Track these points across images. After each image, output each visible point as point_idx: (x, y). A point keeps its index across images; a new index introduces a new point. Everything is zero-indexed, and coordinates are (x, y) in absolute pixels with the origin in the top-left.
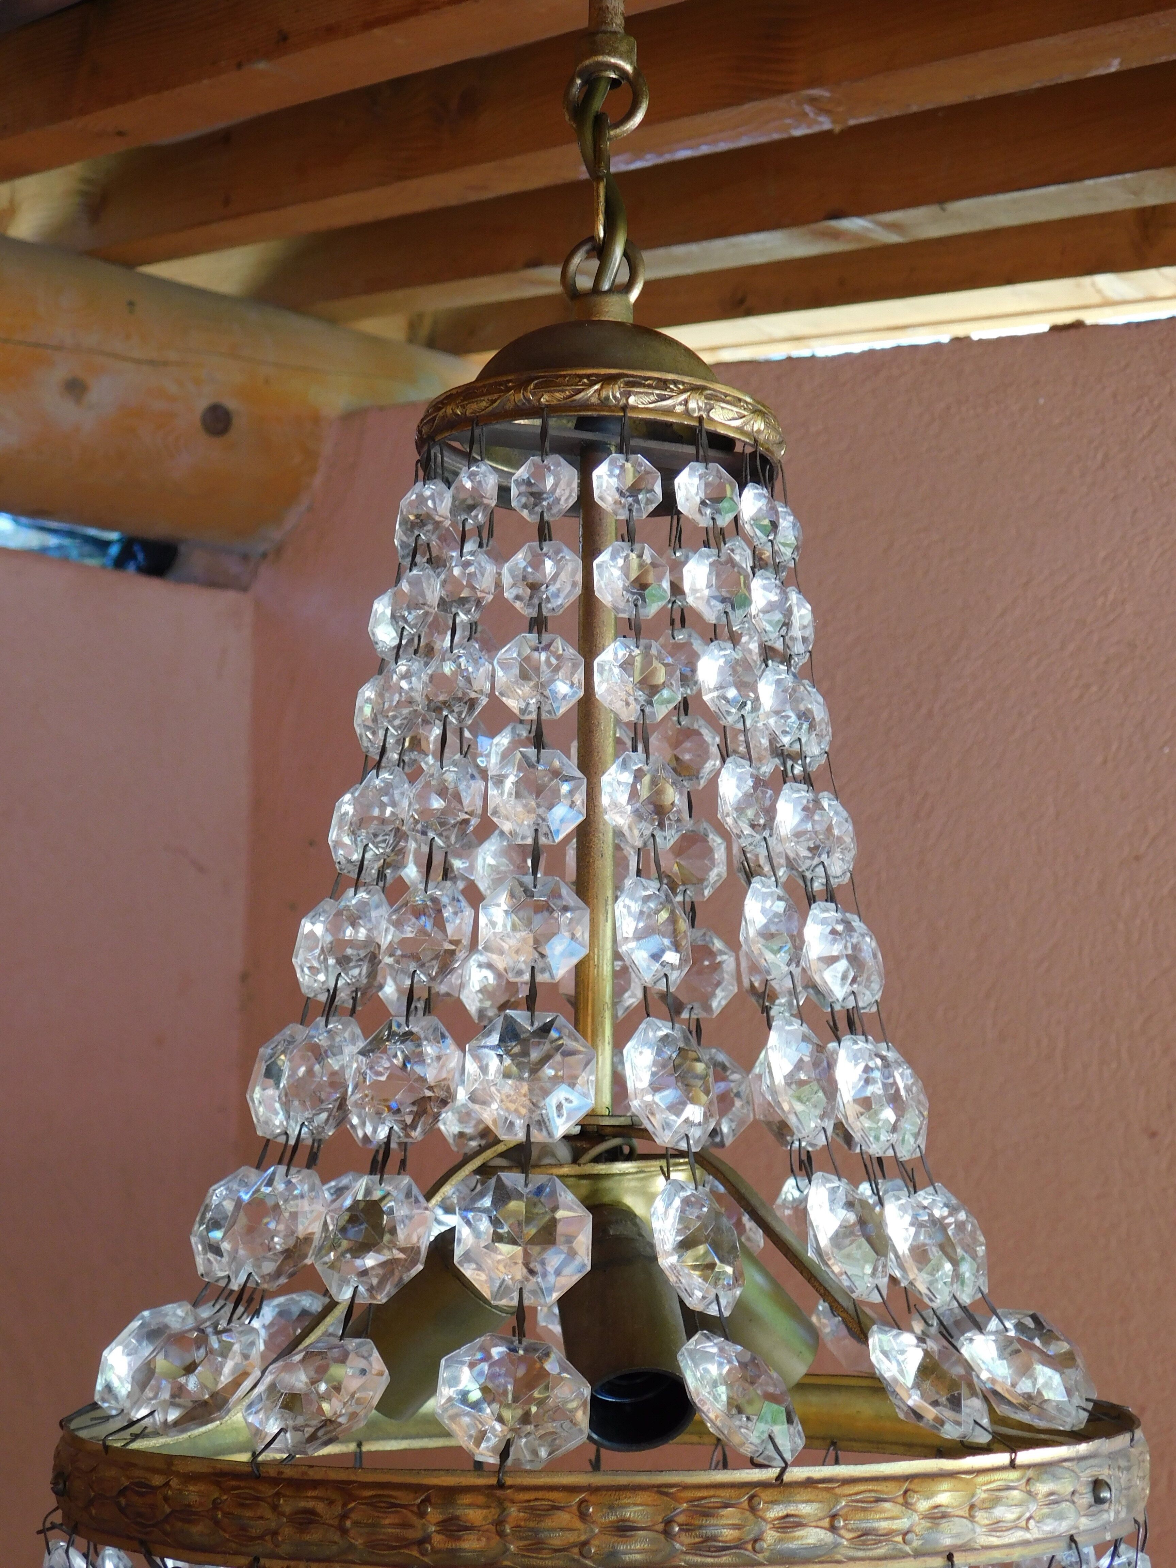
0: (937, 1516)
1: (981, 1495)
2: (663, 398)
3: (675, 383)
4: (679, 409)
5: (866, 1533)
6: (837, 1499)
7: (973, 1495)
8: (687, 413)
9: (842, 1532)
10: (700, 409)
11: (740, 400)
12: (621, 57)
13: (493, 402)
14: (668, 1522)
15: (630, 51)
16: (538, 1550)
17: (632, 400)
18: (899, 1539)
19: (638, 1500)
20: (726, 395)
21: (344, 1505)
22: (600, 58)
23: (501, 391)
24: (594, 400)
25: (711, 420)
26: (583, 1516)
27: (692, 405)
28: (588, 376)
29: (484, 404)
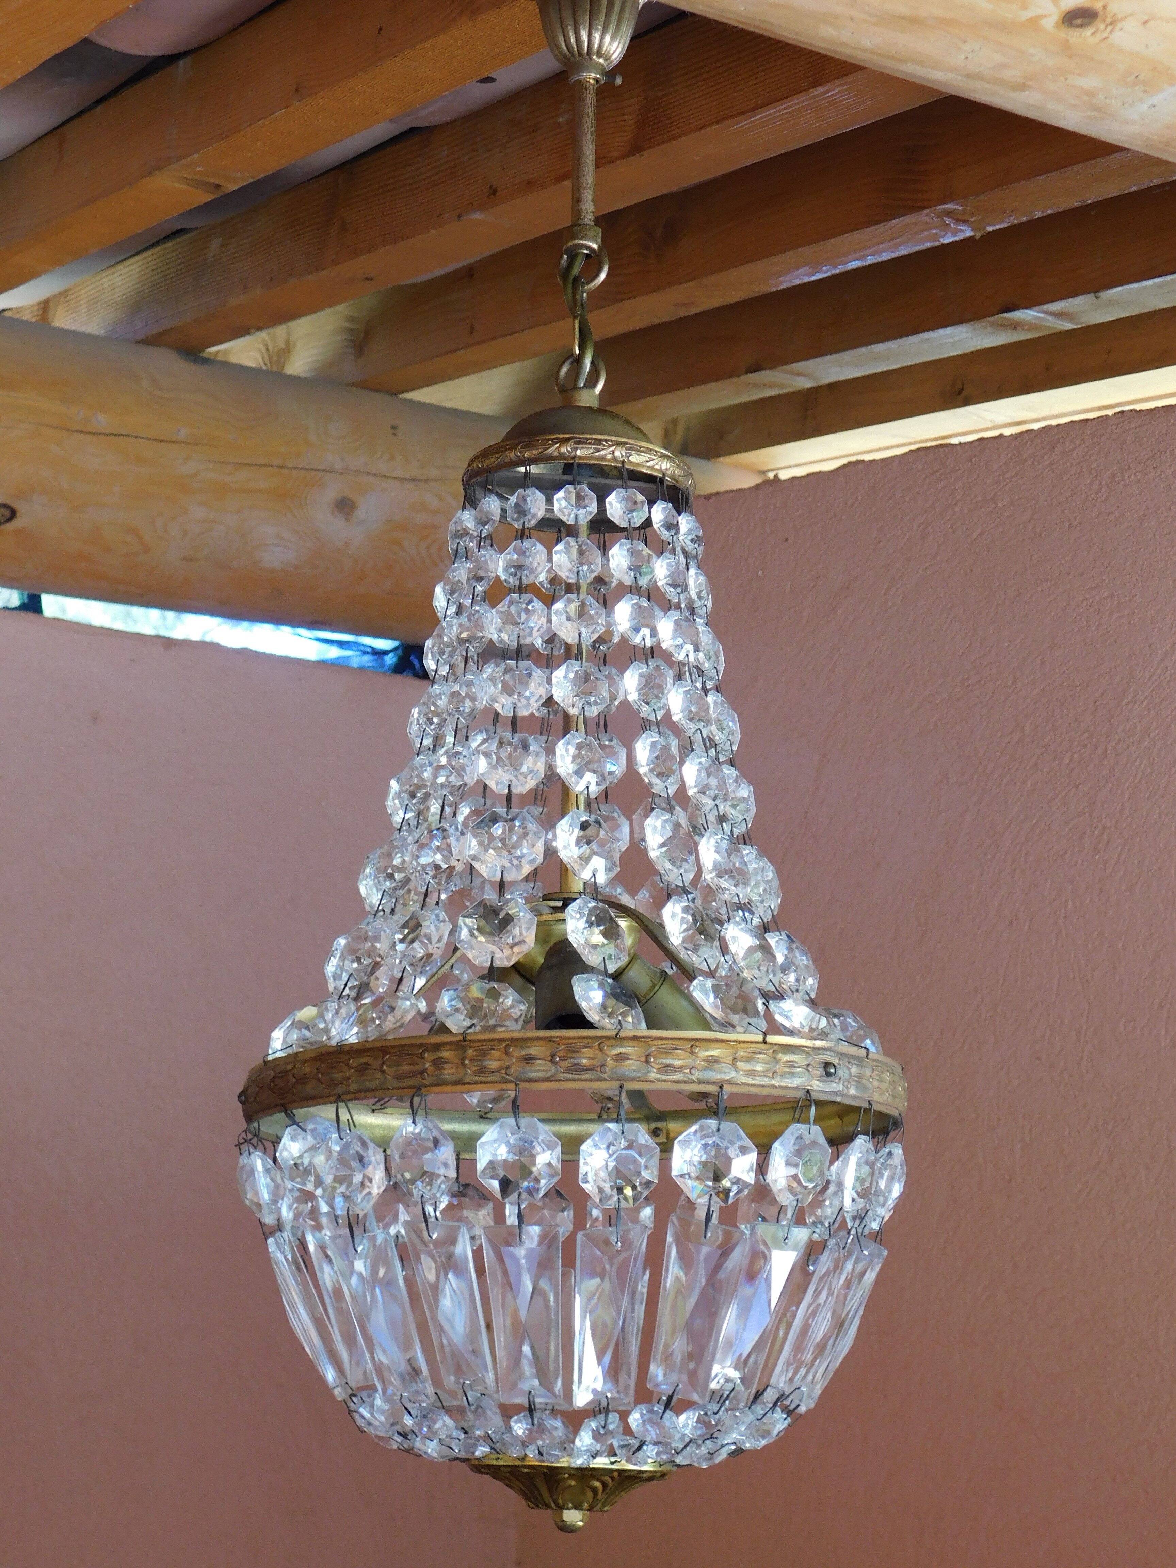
0: (713, 1062)
1: (741, 1053)
2: (598, 450)
3: (606, 441)
4: (609, 456)
5: (668, 1066)
6: (650, 1046)
7: (736, 1053)
8: (615, 459)
9: (653, 1064)
10: (622, 456)
11: (651, 450)
12: (589, 240)
13: (498, 458)
14: (553, 1056)
15: (596, 236)
16: (483, 1072)
17: (579, 452)
18: (688, 1071)
19: (537, 1044)
20: (641, 447)
21: (383, 1057)
22: (576, 242)
23: (502, 451)
24: (556, 454)
25: (630, 462)
26: (507, 1053)
27: (617, 454)
28: (552, 440)
29: (493, 460)
